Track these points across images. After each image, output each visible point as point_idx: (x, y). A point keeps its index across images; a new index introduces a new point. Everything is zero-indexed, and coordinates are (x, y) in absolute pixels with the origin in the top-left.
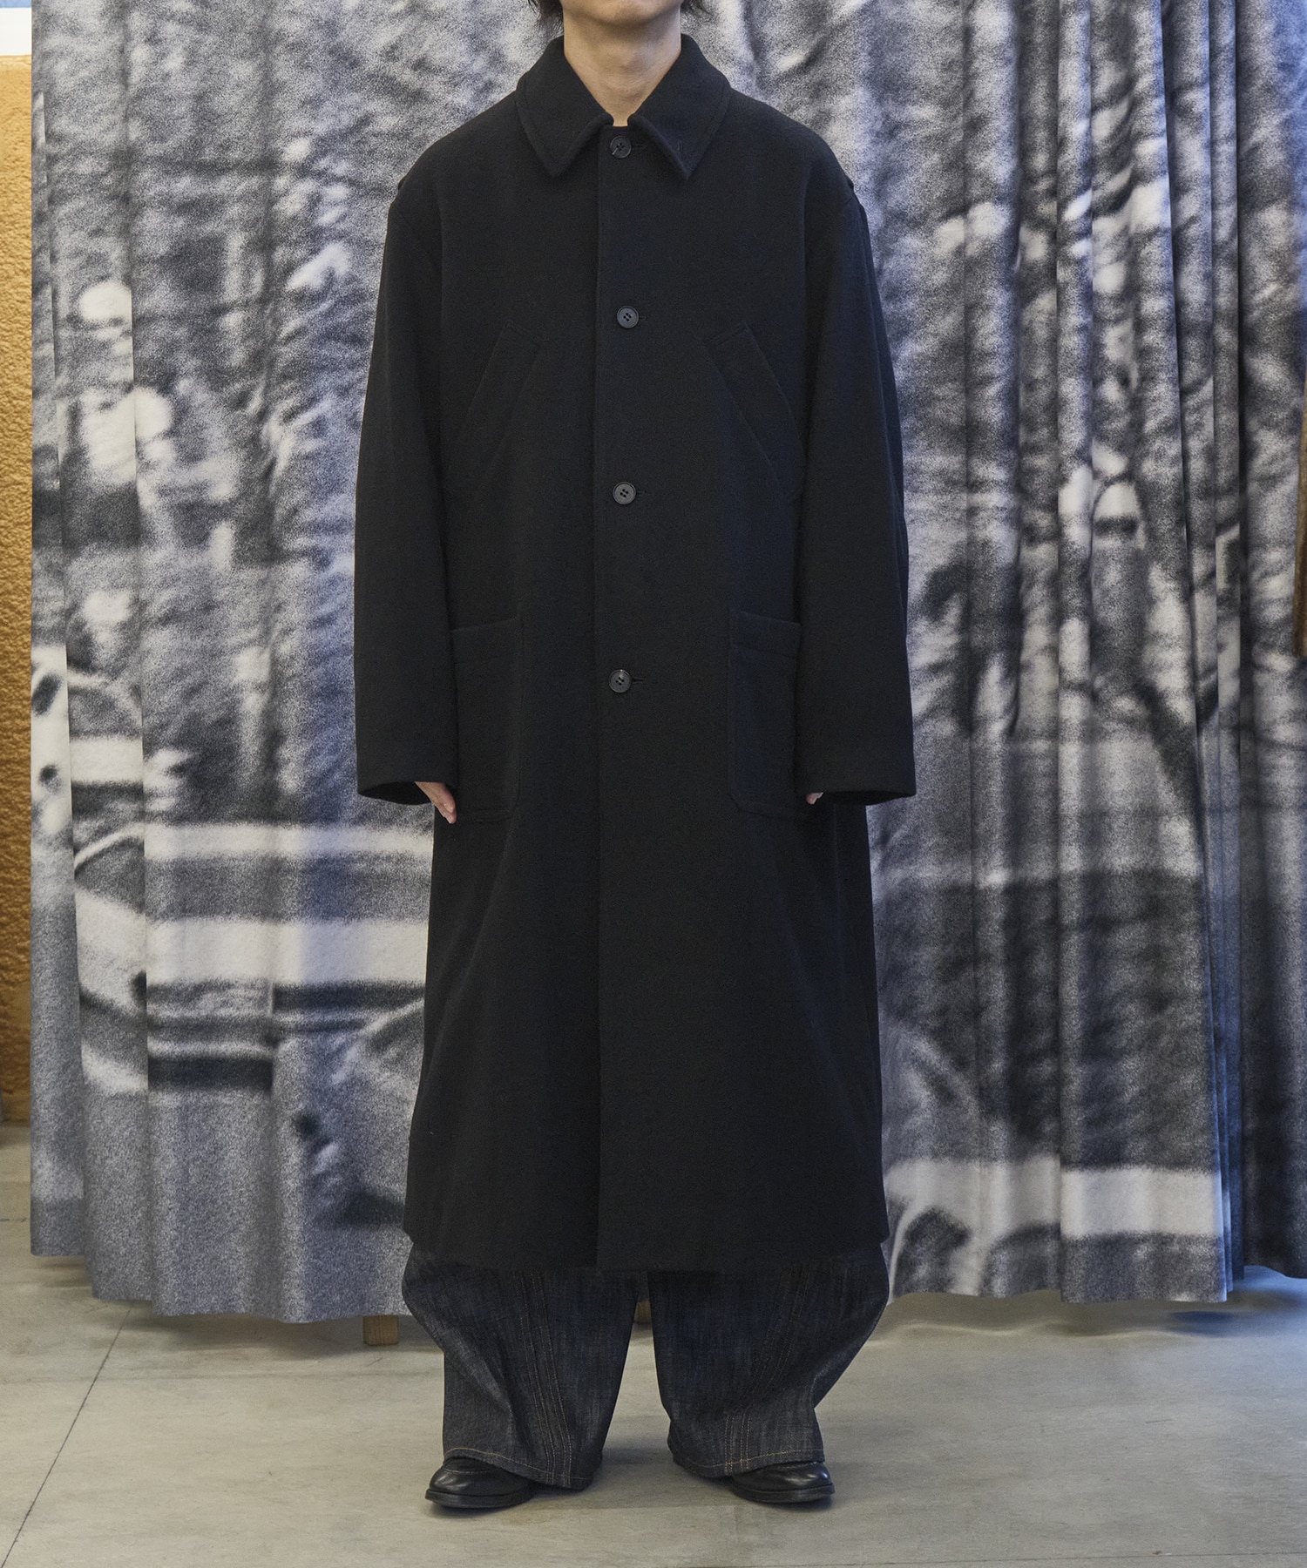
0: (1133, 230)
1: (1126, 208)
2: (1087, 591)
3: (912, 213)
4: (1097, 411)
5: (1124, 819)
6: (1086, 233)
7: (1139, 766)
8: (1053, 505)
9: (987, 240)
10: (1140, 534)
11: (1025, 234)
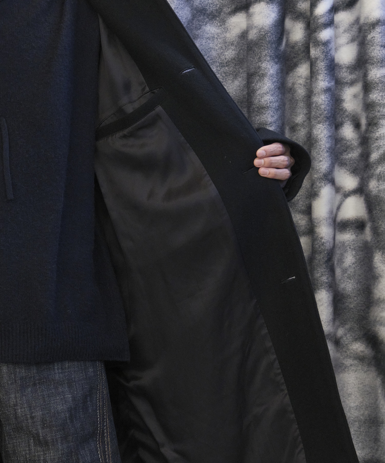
0: (362, 21)
1: (358, 5)
2: (332, 270)
3: (210, 9)
4: (339, 146)
5: (358, 426)
6: (330, 23)
7: (368, 389)
8: (308, 211)
9: (262, 28)
10: (368, 230)
11: (288, 23)
